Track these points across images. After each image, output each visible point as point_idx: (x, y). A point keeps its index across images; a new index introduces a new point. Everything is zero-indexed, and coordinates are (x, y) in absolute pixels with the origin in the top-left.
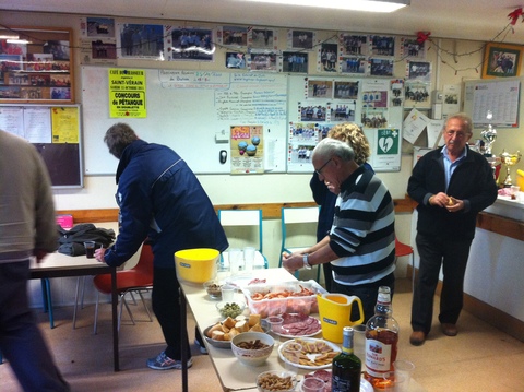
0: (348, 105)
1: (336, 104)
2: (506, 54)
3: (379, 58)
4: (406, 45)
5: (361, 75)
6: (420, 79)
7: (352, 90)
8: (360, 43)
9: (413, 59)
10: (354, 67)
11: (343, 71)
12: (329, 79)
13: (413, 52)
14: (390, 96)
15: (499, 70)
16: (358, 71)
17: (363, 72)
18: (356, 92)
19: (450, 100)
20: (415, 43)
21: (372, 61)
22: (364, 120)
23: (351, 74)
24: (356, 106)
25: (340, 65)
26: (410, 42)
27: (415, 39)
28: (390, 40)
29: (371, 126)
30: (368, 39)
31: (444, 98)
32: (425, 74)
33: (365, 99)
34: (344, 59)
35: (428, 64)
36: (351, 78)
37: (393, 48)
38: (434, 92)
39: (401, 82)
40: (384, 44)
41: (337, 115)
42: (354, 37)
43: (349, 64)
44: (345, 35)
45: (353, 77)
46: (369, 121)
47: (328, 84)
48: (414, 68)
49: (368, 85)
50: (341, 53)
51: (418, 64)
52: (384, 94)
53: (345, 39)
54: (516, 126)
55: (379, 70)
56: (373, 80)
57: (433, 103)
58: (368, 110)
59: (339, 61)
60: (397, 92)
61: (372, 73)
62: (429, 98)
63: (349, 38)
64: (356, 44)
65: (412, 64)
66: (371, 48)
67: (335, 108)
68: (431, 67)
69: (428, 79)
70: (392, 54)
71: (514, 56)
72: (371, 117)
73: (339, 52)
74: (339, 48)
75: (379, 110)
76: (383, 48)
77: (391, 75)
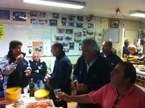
0: (70, 36)
1: (66, 35)
2: (115, 22)
3: (79, 22)
4: (87, 19)
5: (74, 27)
6: (91, 29)
7: (71, 31)
8: (73, 18)
10: (71, 24)
11: (68, 26)
13: (89, 21)
14: (82, 33)
15: (114, 26)
16: (73, 26)
17: (74, 26)
18: (72, 32)
19: (100, 35)
21: (77, 23)
22: (75, 40)
24: (72, 36)
25: (67, 24)
26: (88, 18)
27: (89, 17)
28: (82, 17)
29: (77, 42)
30: (76, 16)
31: (98, 34)
32: (92, 27)
33: (75, 34)
34: (68, 22)
35: (93, 24)
36: (71, 28)
37: (83, 19)
38: (95, 32)
39: (85, 29)
40: (80, 18)
41: (67, 39)
42: (71, 16)
47: (64, 29)
49: (76, 30)
50: (68, 20)
51: (91, 24)
52: (81, 33)
53: (69, 16)
54: (118, 42)
55: (79, 26)
57: (95, 35)
58: (76, 37)
59: (67, 23)
60: (84, 32)
61: (77, 26)
64: (72, 18)
65: (89, 24)
66: (76, 19)
67: (66, 37)
68: (94, 25)
69: (93, 29)
70: (83, 21)
71: (118, 22)
72: (77, 39)
73: (67, 20)
74: (67, 19)
75: (79, 37)
76: (80, 19)
77: (83, 27)
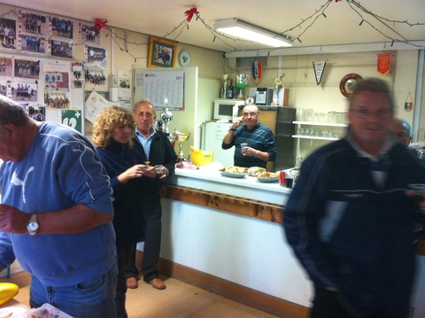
0: (30, 84)
1: (17, 82)
2: (165, 48)
3: (59, 40)
4: (84, 30)
5: (42, 54)
6: (97, 63)
7: (34, 69)
8: (39, 23)
9: (90, 44)
10: (34, 46)
11: (23, 49)
12: (8, 56)
13: (90, 38)
14: (71, 78)
16: (39, 51)
17: (43, 51)
18: (38, 71)
19: (124, 85)
20: (92, 29)
21: (52, 42)
22: (47, 101)
23: (32, 53)
24: (38, 86)
25: (19, 43)
26: (87, 27)
27: (93, 25)
28: (69, 23)
29: (54, 106)
30: (47, 20)
31: (119, 83)
32: (102, 59)
33: (47, 79)
34: (23, 37)
35: (104, 51)
36: (32, 57)
37: (71, 32)
38: (111, 76)
39: (80, 64)
40: (63, 26)
41: (18, 94)
42: (33, 16)
43: (29, 42)
44: (24, 12)
45: (34, 56)
46: (53, 101)
47: (8, 61)
48: (92, 53)
49: (48, 65)
50: (20, 30)
51: (96, 50)
52: (65, 75)
53: (24, 16)
54: (182, 109)
55: (59, 52)
56: (54, 61)
57: (110, 86)
58: (50, 91)
59: (18, 39)
60: (77, 74)
61: (53, 53)
62: (106, 82)
63: (28, 15)
64: (36, 23)
65: (89, 48)
66: (50, 28)
67: (16, 87)
68: (107, 54)
69: (104, 64)
70: (71, 37)
72: (54, 97)
73: (18, 29)
74: (17, 24)
75: (61, 91)
76: (62, 31)
77: (71, 57)
